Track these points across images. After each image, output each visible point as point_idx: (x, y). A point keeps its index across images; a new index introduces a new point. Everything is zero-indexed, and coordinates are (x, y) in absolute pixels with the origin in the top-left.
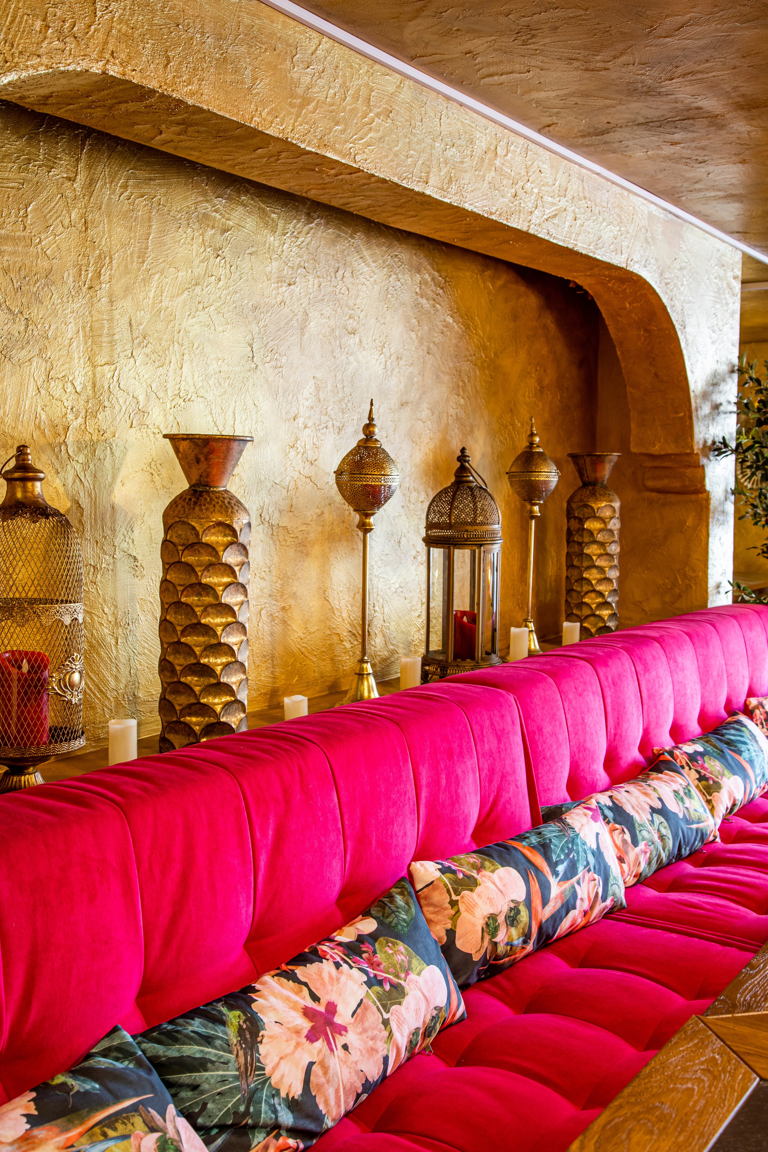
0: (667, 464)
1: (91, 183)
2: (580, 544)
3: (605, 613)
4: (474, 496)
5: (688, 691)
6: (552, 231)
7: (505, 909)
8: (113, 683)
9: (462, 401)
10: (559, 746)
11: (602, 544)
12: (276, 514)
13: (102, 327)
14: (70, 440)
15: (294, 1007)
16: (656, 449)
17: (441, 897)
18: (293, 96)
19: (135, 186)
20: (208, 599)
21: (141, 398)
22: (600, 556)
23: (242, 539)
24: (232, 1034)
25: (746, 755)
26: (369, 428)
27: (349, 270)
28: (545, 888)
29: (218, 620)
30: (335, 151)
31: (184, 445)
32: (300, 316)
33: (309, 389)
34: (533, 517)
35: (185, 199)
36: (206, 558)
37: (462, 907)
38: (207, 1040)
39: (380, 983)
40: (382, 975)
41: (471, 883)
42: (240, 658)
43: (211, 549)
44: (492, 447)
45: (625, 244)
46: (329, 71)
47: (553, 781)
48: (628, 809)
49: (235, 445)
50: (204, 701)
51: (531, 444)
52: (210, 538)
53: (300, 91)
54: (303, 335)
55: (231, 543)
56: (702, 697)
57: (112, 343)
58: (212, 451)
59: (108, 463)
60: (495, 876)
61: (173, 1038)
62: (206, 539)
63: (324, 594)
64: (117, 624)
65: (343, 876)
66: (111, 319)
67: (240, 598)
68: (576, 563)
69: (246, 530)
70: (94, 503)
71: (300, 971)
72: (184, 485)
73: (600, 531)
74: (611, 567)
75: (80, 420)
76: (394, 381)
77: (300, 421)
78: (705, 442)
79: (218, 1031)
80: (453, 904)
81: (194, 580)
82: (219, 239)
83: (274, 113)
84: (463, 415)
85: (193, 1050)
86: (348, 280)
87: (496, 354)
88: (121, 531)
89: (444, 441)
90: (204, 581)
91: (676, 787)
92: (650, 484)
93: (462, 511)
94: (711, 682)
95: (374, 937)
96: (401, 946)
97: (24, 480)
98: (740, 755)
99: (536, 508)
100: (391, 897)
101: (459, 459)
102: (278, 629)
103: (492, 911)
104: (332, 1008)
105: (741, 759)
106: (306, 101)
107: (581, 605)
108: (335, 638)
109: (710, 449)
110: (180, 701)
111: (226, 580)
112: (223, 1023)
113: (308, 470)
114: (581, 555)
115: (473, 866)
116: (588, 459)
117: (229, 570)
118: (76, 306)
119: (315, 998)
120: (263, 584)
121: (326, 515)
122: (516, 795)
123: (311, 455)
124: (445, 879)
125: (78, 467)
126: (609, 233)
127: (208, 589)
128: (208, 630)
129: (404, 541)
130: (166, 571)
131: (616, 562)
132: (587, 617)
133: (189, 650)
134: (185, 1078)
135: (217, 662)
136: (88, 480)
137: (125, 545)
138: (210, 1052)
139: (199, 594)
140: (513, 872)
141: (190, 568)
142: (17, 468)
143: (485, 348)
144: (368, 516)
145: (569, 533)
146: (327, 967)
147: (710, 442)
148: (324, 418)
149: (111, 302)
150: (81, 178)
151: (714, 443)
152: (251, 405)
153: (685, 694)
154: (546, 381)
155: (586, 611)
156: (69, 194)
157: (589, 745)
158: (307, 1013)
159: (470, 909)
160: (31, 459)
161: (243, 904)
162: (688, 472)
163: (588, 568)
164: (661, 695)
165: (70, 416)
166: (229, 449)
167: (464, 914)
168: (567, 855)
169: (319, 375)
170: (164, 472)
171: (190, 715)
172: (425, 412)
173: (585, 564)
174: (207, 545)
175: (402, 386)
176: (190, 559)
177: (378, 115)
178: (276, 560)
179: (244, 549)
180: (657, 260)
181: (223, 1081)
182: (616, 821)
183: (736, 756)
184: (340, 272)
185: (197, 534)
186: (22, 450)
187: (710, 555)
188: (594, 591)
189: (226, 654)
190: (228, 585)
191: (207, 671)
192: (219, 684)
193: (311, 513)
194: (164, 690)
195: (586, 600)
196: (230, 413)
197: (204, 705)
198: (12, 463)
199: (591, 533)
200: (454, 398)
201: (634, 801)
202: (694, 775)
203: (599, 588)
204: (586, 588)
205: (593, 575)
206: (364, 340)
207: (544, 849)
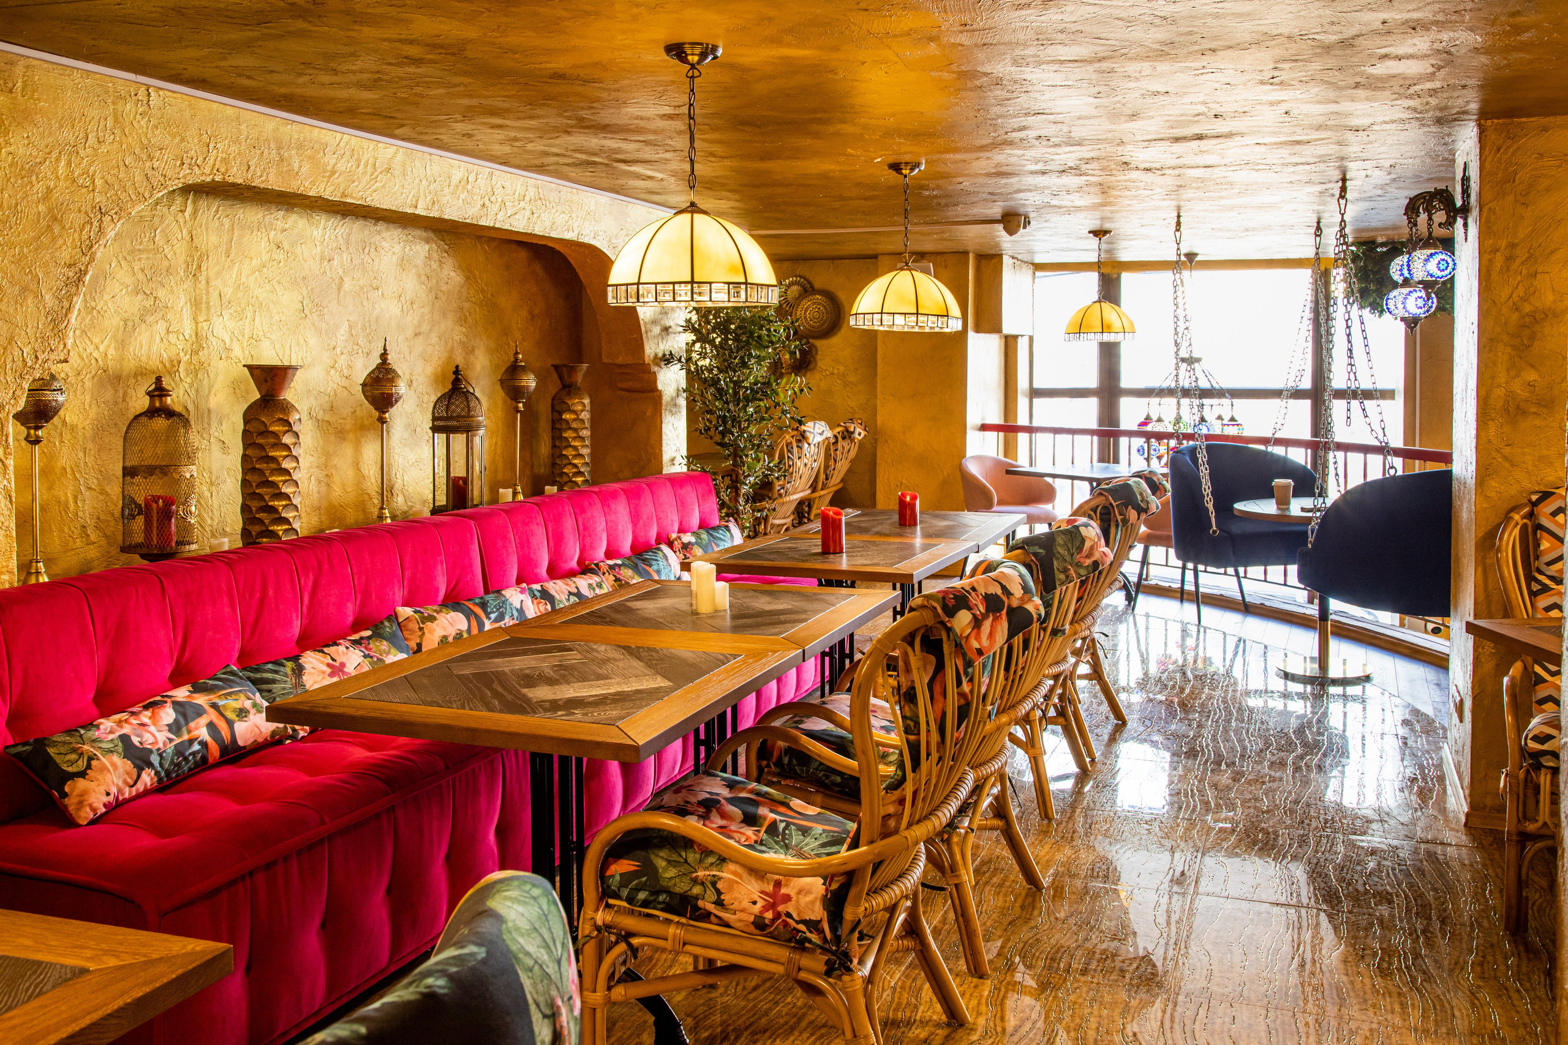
0: (629, 371)
1: (195, 212)
2: (560, 430)
3: (580, 479)
4: (467, 398)
5: (620, 527)
6: (515, 224)
7: (454, 634)
8: (209, 522)
9: (464, 330)
10: (508, 555)
11: (576, 430)
12: (321, 413)
13: (202, 298)
14: (181, 370)
15: (322, 662)
16: (620, 360)
17: (414, 626)
18: (325, 171)
19: (224, 210)
20: (273, 466)
21: (228, 341)
22: (574, 438)
23: (295, 428)
24: (289, 671)
25: (655, 567)
26: (384, 356)
27: (373, 247)
28: (481, 625)
29: (280, 478)
30: (352, 198)
31: (257, 372)
32: (337, 281)
33: (345, 327)
34: (518, 411)
35: (257, 214)
36: (272, 440)
37: (426, 631)
38: (276, 672)
39: (371, 657)
40: (372, 654)
41: (432, 619)
42: (294, 502)
43: (275, 435)
44: (491, 361)
45: (575, 225)
46: (347, 153)
47: (503, 576)
48: (552, 592)
49: (290, 372)
50: (271, 528)
51: (516, 360)
52: (275, 428)
53: (329, 168)
54: (339, 293)
55: (288, 431)
56: (634, 532)
57: (208, 308)
58: (275, 375)
59: (205, 382)
60: (448, 616)
61: (257, 670)
62: (272, 429)
63: (357, 466)
64: (212, 484)
65: (354, 613)
66: (208, 292)
67: (294, 465)
68: (557, 444)
69: (298, 423)
70: (197, 407)
71: (326, 650)
72: (256, 395)
73: (574, 420)
74: (583, 446)
75: (188, 356)
76: (409, 318)
77: (338, 350)
78: (656, 355)
79: (282, 669)
80: (421, 629)
81: (264, 454)
82: (280, 237)
83: (313, 183)
84: (465, 339)
85: (269, 676)
86: (373, 254)
87: (492, 295)
88: (214, 425)
89: (450, 358)
90: (270, 454)
91: (590, 581)
92: (620, 385)
93: (457, 406)
94: (641, 522)
95: (369, 638)
96: (385, 643)
97: (161, 396)
98: (650, 566)
99: (521, 405)
100: (382, 623)
101: (454, 373)
102: (323, 489)
103: (444, 633)
104: (343, 665)
105: (651, 570)
106: (333, 173)
107: (562, 474)
108: (366, 497)
109: (661, 359)
110: (255, 529)
111: (285, 453)
112: (284, 666)
113: (344, 382)
114: (561, 438)
115: (435, 611)
116: (564, 369)
117: (287, 447)
118: (185, 287)
119: (333, 659)
120: (312, 459)
121: (358, 413)
122: (473, 580)
123: (346, 372)
124: (416, 616)
125: (187, 386)
126: (561, 219)
127: (274, 459)
128: (274, 485)
129: (418, 429)
130: (245, 449)
131: (587, 443)
132: (566, 483)
133: (261, 497)
134: (264, 687)
135: (278, 504)
136: (193, 393)
137: (216, 434)
138: (277, 677)
139: (267, 463)
140: (461, 615)
141: (261, 447)
142: (156, 389)
143: (483, 291)
144: (384, 413)
145: (553, 422)
146: (341, 648)
147: (660, 355)
148: (356, 347)
149: (208, 282)
150: (190, 209)
151: (664, 355)
152: (302, 341)
153: (616, 530)
154: (536, 311)
155: (565, 479)
156: (181, 220)
157: (532, 556)
158: (329, 665)
159: (431, 632)
160: (165, 384)
161: (294, 617)
162: (646, 376)
163: (566, 447)
164: (595, 529)
165: (182, 354)
166: (286, 374)
167: (427, 634)
168: (498, 610)
169: (351, 319)
170: (242, 387)
171: (262, 537)
172: (434, 339)
173: (564, 444)
174: (272, 432)
175: (416, 322)
176: (261, 441)
177: (381, 173)
178: (321, 443)
179: (297, 435)
180: (605, 232)
181: (284, 689)
182: (541, 598)
183: (647, 568)
184: (367, 250)
185: (266, 425)
186: (159, 380)
187: (664, 437)
188: (571, 464)
189: (285, 499)
190: (285, 457)
191: (273, 510)
192: (281, 518)
193: (347, 411)
194: (244, 523)
195: (565, 470)
196: (288, 347)
197: (271, 531)
198: (153, 386)
199: (567, 421)
200: (458, 328)
201: (557, 588)
202: (612, 578)
203: (575, 461)
204: (565, 462)
205: (569, 452)
206: (386, 293)
207: (484, 605)
